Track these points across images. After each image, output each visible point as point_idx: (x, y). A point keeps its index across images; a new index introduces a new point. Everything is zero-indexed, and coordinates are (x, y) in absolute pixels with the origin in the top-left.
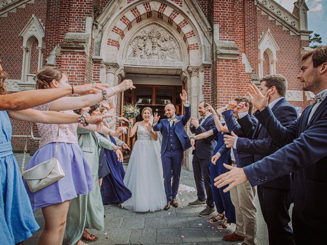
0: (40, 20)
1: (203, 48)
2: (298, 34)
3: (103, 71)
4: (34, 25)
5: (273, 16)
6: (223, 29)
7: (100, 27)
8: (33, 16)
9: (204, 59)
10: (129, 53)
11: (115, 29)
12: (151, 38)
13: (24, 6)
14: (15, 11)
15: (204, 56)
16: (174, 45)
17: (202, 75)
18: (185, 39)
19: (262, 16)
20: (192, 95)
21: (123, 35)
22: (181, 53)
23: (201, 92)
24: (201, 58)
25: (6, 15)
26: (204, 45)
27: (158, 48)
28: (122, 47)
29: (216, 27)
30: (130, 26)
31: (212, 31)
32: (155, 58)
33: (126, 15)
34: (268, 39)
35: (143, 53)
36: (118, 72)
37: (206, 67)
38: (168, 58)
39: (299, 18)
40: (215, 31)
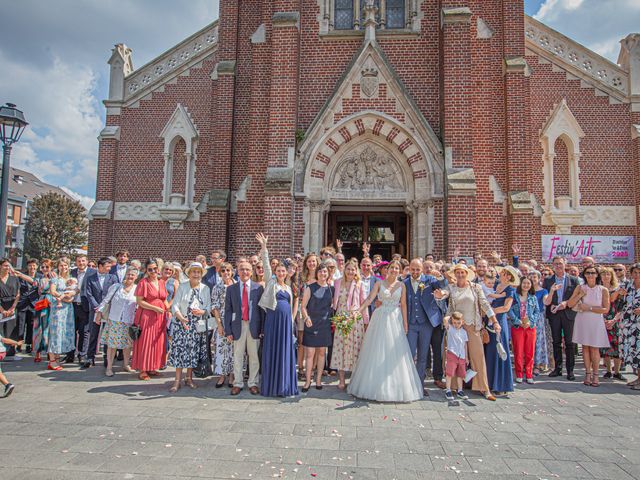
0: (186, 108)
1: (432, 176)
2: (627, 101)
3: (306, 210)
4: (179, 119)
5: (575, 73)
6: (456, 154)
7: (302, 156)
8: (179, 105)
9: (433, 192)
10: (336, 182)
11: (320, 157)
12: (364, 160)
13: (162, 89)
14: (150, 98)
15: (433, 187)
16: (395, 169)
17: (431, 211)
18: (409, 162)
19: (553, 74)
20: (420, 237)
21: (328, 161)
22: (404, 180)
23: (430, 233)
24: (430, 189)
25: (137, 105)
26: (434, 174)
27: (373, 174)
28: (327, 177)
29: (449, 151)
30: (337, 149)
31: (444, 155)
32: (369, 189)
33: (333, 137)
34: (563, 116)
35: (354, 182)
36: (323, 209)
37: (435, 201)
38: (387, 188)
39: (629, 69)
40: (446, 156)
